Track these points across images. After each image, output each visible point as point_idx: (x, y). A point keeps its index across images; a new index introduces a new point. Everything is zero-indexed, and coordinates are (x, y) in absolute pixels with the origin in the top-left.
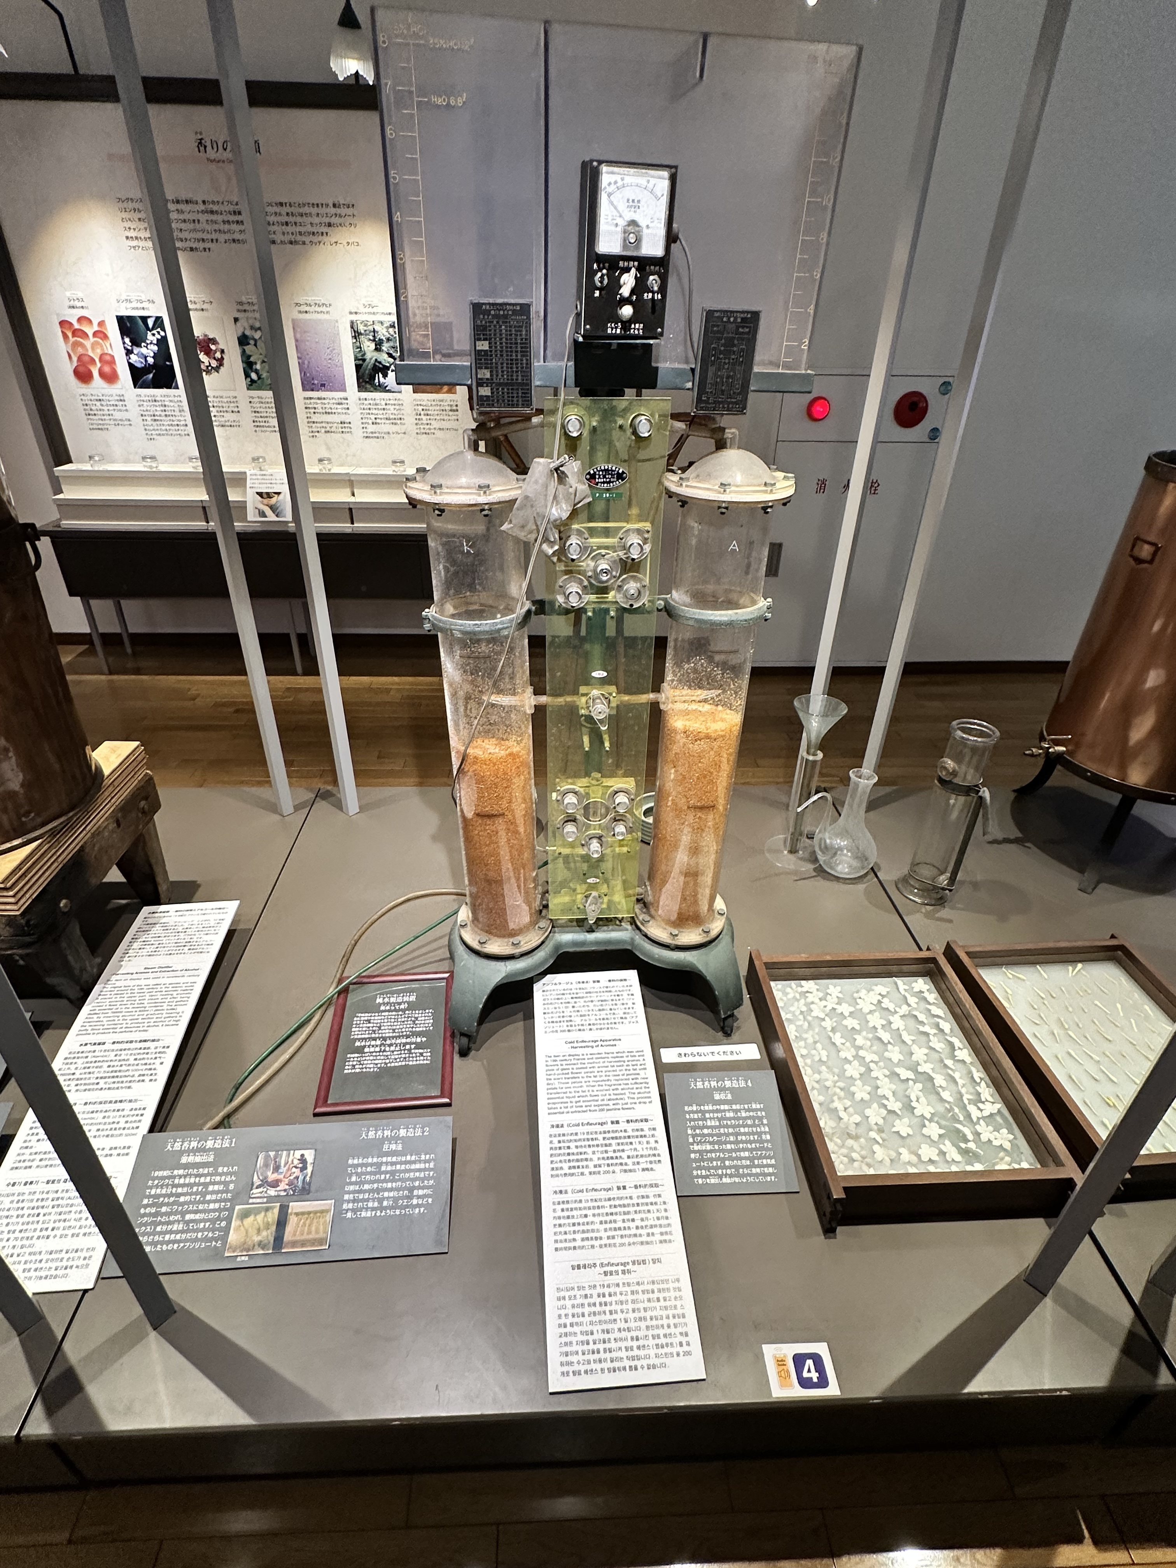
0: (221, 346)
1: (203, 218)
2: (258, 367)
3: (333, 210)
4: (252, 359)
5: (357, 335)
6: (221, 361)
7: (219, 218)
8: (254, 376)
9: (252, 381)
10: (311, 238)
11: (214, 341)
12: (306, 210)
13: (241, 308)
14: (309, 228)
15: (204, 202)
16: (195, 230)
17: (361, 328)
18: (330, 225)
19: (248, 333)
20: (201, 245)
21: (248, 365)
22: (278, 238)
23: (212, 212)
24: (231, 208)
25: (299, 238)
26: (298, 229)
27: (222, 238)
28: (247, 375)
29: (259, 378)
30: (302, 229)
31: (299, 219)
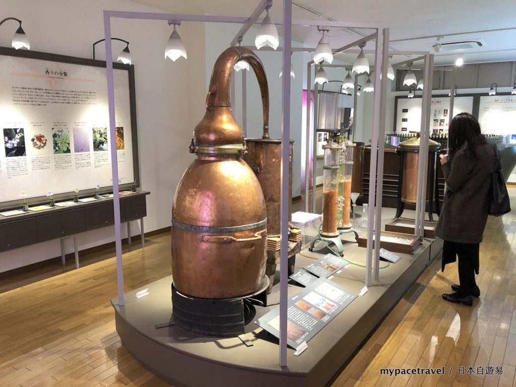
0: (46, 138)
1: (45, 95)
2: (59, 145)
3: (88, 94)
4: (57, 142)
5: (94, 132)
6: (45, 144)
7: (51, 95)
8: (57, 148)
9: (56, 150)
10: (82, 102)
11: (43, 137)
12: (81, 93)
13: (55, 124)
14: (81, 99)
15: (46, 90)
16: (41, 99)
17: (96, 130)
18: (88, 98)
19: (57, 133)
20: (43, 103)
21: (56, 144)
22: (71, 102)
23: (48, 93)
24: (55, 92)
25: (78, 102)
26: (78, 99)
27: (51, 101)
28: (55, 148)
29: (59, 149)
30: (79, 99)
31: (78, 96)
